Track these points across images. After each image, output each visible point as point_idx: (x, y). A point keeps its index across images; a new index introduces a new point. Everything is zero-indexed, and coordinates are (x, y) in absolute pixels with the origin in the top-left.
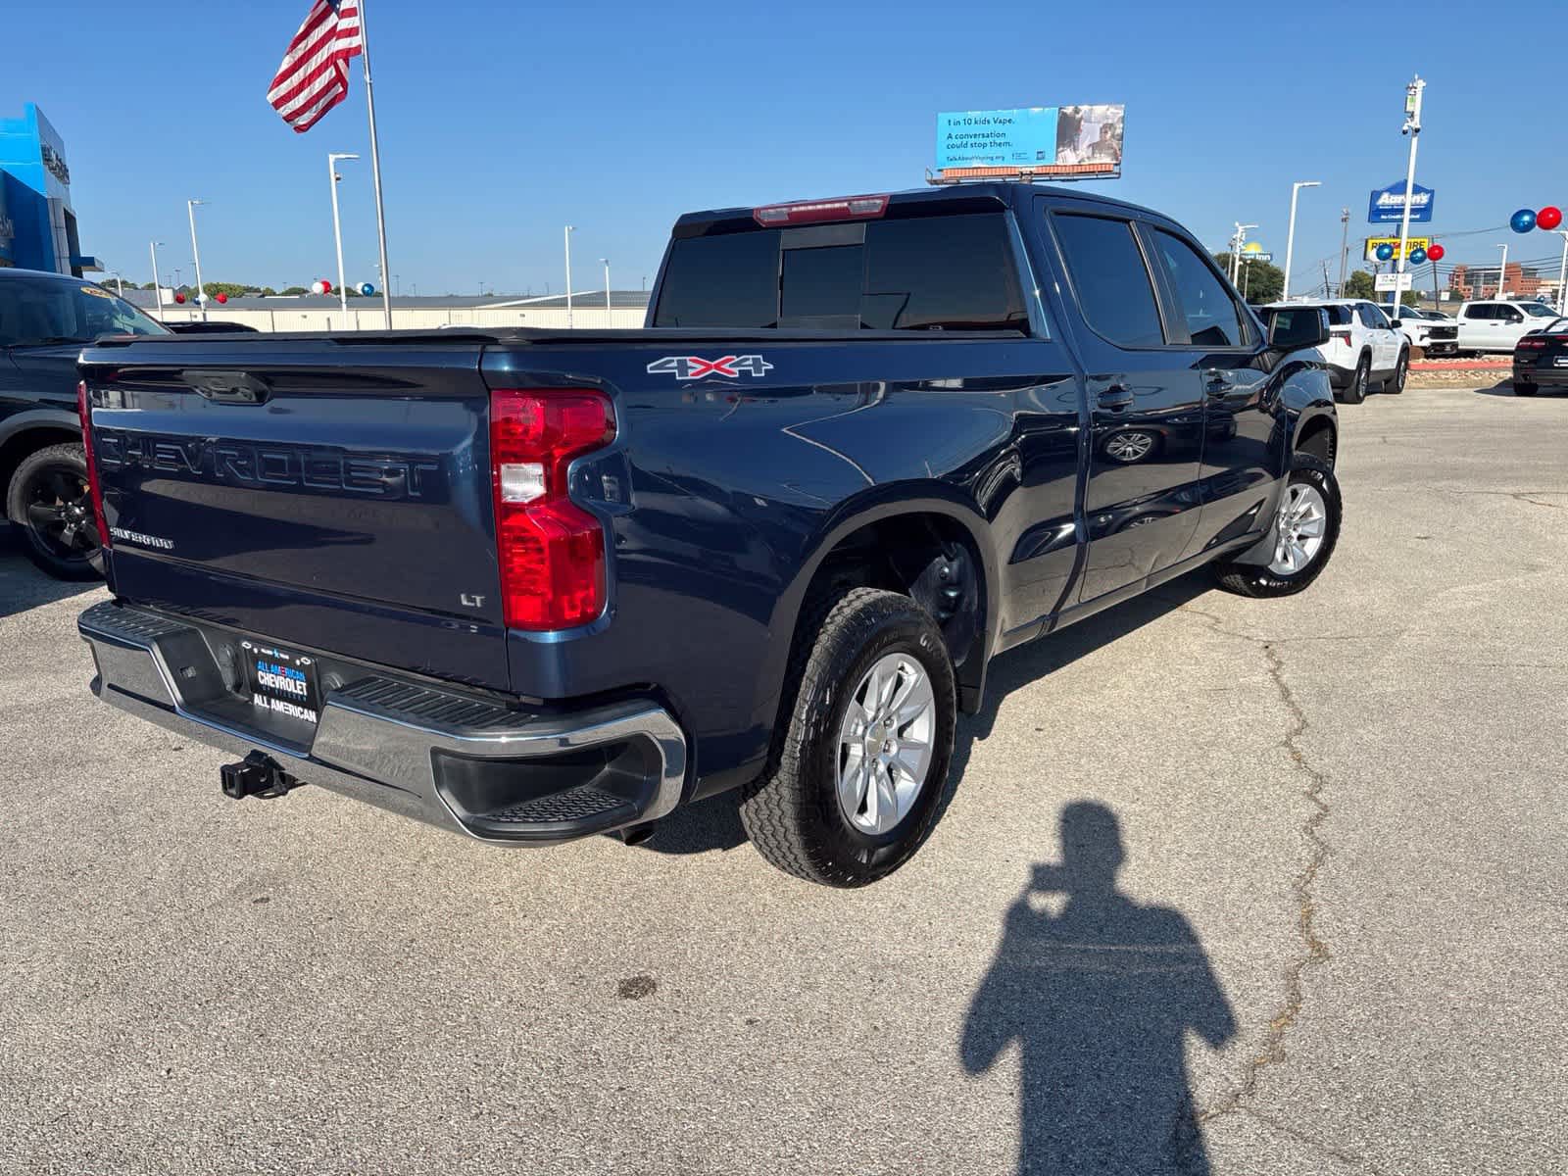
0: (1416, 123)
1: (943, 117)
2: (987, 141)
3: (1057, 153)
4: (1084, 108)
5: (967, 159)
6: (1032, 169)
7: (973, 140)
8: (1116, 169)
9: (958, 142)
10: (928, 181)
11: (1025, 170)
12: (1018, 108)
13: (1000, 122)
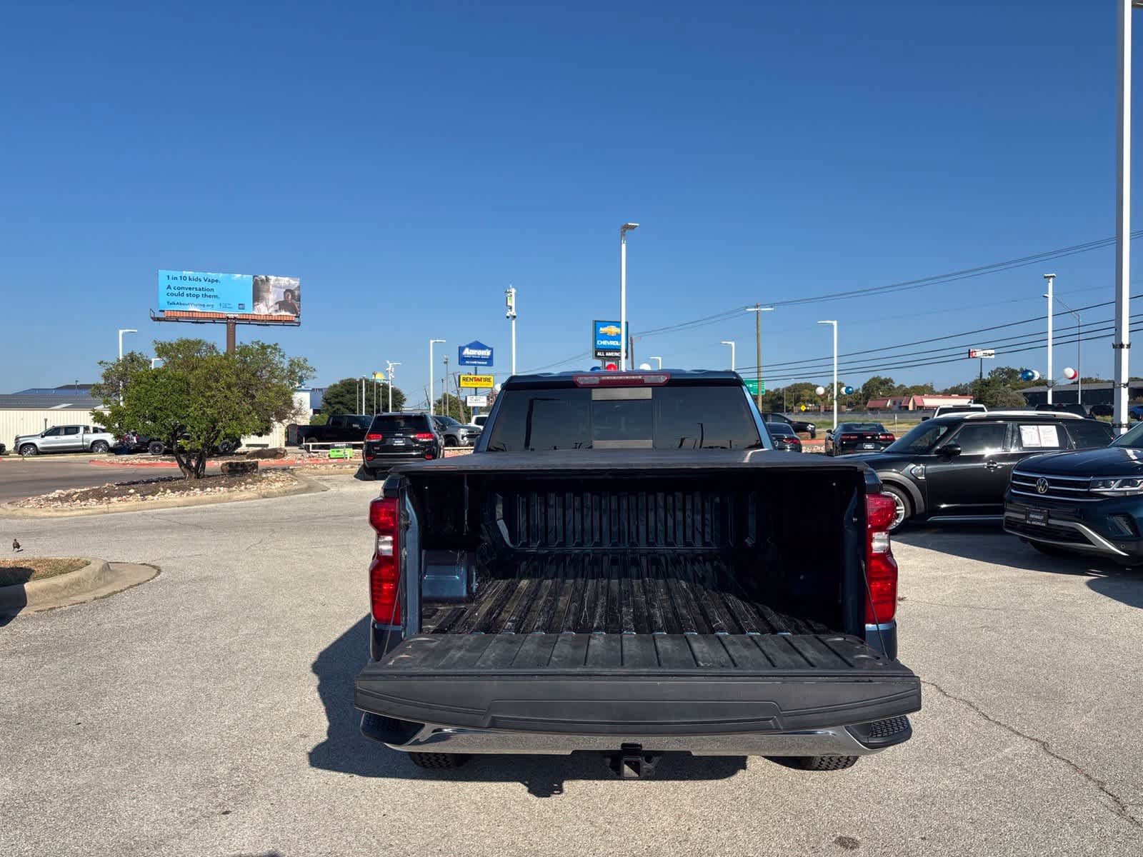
0: (513, 312)
1: (163, 274)
2: (200, 293)
3: (254, 306)
4: (272, 278)
5: (183, 304)
6: (236, 316)
7: (189, 292)
8: (297, 320)
9: (177, 292)
10: (152, 318)
11: (230, 316)
12: (223, 273)
13: (209, 281)
